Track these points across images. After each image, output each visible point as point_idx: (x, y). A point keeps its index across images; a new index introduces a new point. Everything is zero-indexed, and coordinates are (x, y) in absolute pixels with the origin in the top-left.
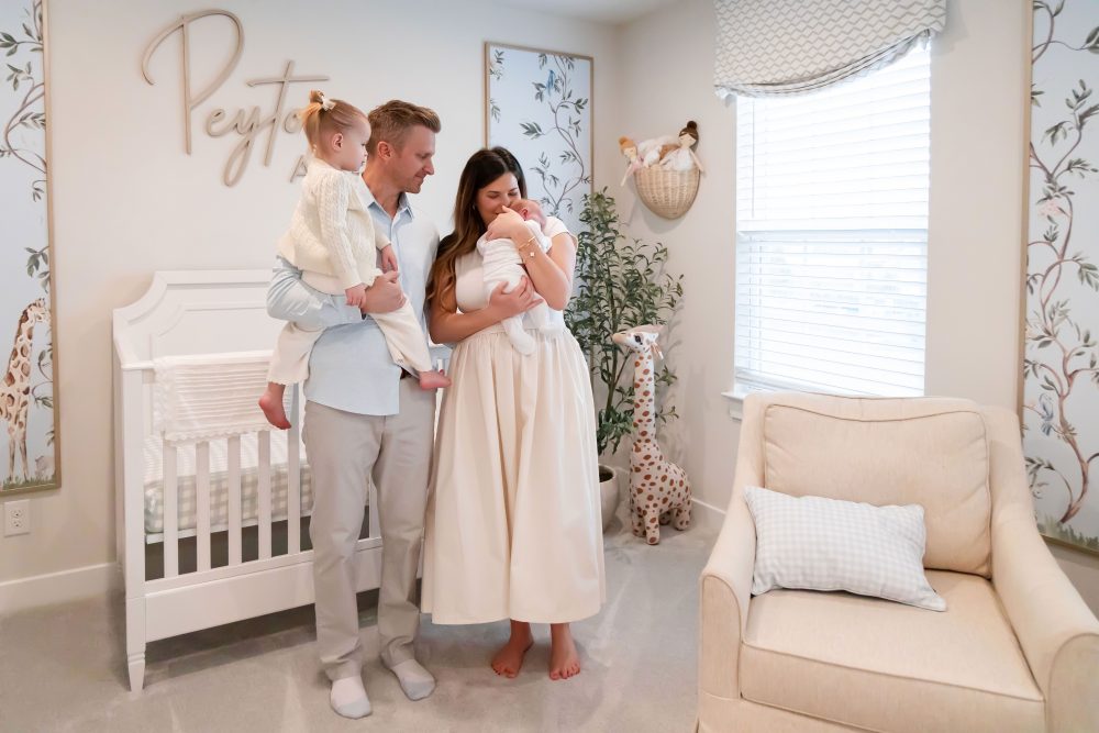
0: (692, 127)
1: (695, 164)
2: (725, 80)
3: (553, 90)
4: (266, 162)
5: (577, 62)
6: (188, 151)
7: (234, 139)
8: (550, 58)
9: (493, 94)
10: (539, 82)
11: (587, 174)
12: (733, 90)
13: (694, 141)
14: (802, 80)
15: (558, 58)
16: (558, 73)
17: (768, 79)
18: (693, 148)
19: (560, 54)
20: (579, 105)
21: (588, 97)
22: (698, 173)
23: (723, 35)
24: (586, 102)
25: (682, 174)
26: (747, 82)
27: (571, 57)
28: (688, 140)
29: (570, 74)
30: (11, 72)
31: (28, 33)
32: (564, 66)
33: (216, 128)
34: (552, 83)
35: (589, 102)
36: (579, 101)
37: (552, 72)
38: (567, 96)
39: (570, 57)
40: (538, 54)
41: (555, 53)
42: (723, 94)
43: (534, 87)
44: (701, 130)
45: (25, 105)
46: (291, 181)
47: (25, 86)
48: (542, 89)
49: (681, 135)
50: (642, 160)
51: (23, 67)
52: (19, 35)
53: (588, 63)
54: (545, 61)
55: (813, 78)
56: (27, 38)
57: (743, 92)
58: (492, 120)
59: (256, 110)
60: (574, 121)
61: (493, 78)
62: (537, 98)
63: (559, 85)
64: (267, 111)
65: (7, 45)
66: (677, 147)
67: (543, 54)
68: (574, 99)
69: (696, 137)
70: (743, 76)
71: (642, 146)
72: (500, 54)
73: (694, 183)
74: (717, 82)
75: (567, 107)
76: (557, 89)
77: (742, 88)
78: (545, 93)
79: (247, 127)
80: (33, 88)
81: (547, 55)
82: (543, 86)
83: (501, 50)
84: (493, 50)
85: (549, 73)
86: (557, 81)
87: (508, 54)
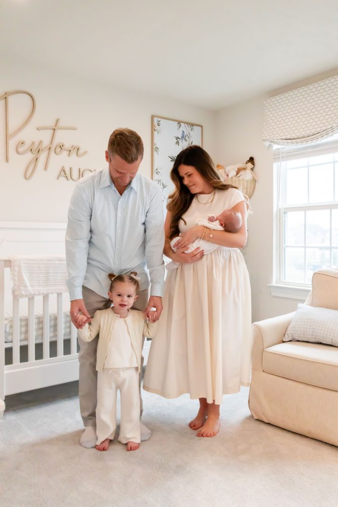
0: (251, 160)
1: (253, 177)
2: (268, 137)
3: (184, 140)
4: (46, 168)
5: (195, 128)
6: (7, 160)
7: (29, 156)
8: (182, 124)
9: (155, 141)
10: (176, 136)
12: (272, 142)
13: (253, 166)
14: (303, 137)
15: (186, 124)
16: (186, 133)
17: (289, 137)
18: (252, 169)
22: (254, 181)
23: (267, 116)
25: (247, 182)
26: (278, 138)
27: (192, 125)
28: (250, 165)
29: (192, 133)
32: (189, 129)
33: (21, 150)
34: (183, 137)
37: (183, 132)
40: (177, 123)
41: (184, 123)
42: (267, 144)
43: (175, 139)
44: (256, 161)
46: (58, 179)
48: (179, 140)
49: (246, 163)
50: (228, 175)
53: (200, 128)
54: (180, 126)
55: (309, 136)
57: (276, 143)
58: (155, 153)
59: (41, 142)
61: (155, 133)
62: (176, 144)
63: (187, 138)
64: (46, 143)
66: (245, 169)
67: (179, 123)
69: (254, 164)
70: (277, 135)
71: (227, 169)
72: (159, 122)
73: (253, 186)
74: (264, 138)
76: (186, 140)
77: (277, 141)
78: (180, 142)
79: (36, 150)
81: (181, 123)
82: (179, 138)
83: (159, 120)
84: (156, 120)
85: (182, 132)
86: (185, 136)
87: (163, 122)
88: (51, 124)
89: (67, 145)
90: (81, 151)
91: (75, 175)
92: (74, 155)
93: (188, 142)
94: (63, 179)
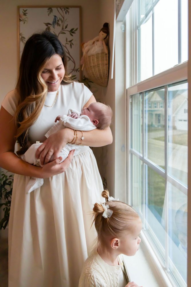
0: (105, 27)
3: (56, 26)
5: (71, 10)
8: (54, 10)
11: (77, 67)
13: (106, 34)
15: (59, 9)
16: (59, 16)
19: (60, 7)
20: (72, 31)
21: (78, 26)
24: (77, 29)
29: (66, 16)
32: (62, 12)
34: (56, 22)
35: (78, 30)
36: (72, 30)
37: (56, 17)
38: (64, 28)
39: (66, 8)
40: (47, 9)
41: (57, 7)
43: (45, 25)
48: (49, 26)
53: (78, 9)
54: (51, 11)
60: (69, 40)
63: (60, 22)
67: (50, 8)
68: (69, 29)
72: (25, 11)
75: (65, 33)
76: (58, 24)
81: (52, 8)
82: (50, 24)
83: (25, 9)
84: (21, 10)
85: (54, 17)
86: (58, 21)
87: (29, 10)
93: (61, 26)
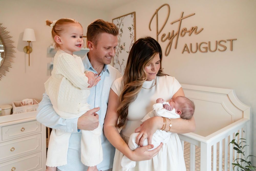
4: (176, 48)
7: (168, 41)
30: (130, 35)
31: (133, 26)
33: (164, 39)
45: (132, 41)
47: (132, 37)
51: (131, 34)
52: (131, 27)
56: (133, 27)
59: (173, 31)
65: (130, 30)
79: (170, 37)
80: (133, 38)
88: (179, 17)
89: (189, 29)
90: (198, 30)
91: (194, 49)
92: (193, 34)
94: (186, 53)
